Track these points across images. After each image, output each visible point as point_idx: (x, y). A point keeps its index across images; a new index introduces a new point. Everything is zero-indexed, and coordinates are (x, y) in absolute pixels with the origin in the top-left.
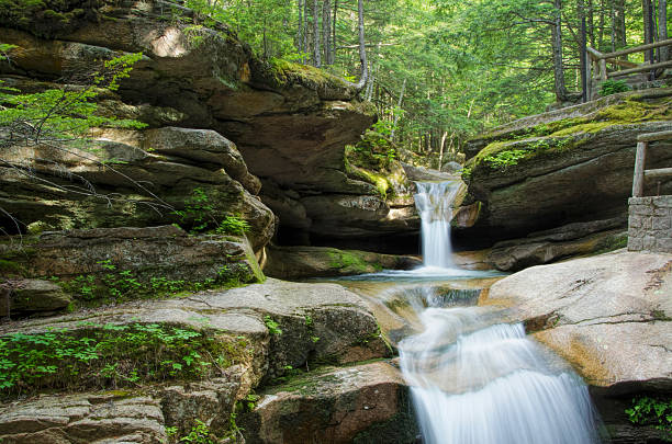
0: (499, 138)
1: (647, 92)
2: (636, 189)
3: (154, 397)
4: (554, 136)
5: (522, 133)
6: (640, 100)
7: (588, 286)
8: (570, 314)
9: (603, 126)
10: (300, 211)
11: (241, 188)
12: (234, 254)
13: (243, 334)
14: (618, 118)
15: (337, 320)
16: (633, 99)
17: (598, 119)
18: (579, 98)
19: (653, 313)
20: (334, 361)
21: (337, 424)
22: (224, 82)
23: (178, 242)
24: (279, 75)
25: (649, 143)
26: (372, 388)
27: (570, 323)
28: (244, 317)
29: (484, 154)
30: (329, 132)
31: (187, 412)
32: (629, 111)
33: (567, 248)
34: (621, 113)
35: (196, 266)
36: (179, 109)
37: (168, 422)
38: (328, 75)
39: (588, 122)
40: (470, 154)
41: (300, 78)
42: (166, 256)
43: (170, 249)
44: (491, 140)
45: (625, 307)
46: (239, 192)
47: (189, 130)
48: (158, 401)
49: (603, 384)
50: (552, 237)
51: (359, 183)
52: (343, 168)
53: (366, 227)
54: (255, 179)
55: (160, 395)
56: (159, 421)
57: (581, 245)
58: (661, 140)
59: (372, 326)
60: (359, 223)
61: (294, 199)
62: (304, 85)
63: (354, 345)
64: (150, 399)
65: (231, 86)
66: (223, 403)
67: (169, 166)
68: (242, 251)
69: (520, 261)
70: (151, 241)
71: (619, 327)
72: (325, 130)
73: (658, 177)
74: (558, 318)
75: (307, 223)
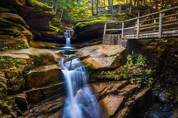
0: (80, 22)
1: (108, 15)
2: (104, 33)
3: (3, 72)
4: (91, 22)
5: (85, 21)
6: (106, 16)
7: (95, 51)
8: (91, 56)
9: (99, 21)
10: (39, 34)
11: (24, 28)
12: (22, 42)
13: (24, 59)
14: (102, 19)
15: (45, 56)
16: (105, 16)
17: (99, 19)
18: (96, 15)
19: (106, 55)
20: (45, 64)
21: (45, 77)
22: (19, 3)
23: (9, 39)
24: (33, 4)
25: (107, 24)
26: (52, 69)
27: (91, 57)
28: (25, 55)
29: (77, 25)
30: (45, 17)
31: (11, 75)
32: (104, 18)
33: (92, 43)
34: (103, 18)
35: (13, 44)
36: (8, 8)
37: (6, 77)
38: (44, 5)
39: (97, 20)
40: (75, 24)
41: (38, 5)
42: (6, 42)
43: (7, 40)
44: (79, 22)
45: (101, 54)
46: (23, 29)
47: (11, 14)
48: (3, 73)
49: (96, 68)
50: (90, 41)
51: (52, 29)
52: (49, 26)
53: (54, 38)
54: (28, 26)
55: (4, 71)
56: (4, 77)
57: (94, 43)
58: (109, 24)
59: (53, 57)
60: (52, 37)
61: (38, 32)
62: (39, 6)
63: (49, 61)
64: (2, 72)
65: (21, 4)
66: (19, 73)
67: (6, 22)
68: (24, 41)
69: (83, 46)
70: (2, 38)
71: (100, 58)
72: (44, 17)
73: (108, 31)
74: (89, 56)
75: (41, 37)
